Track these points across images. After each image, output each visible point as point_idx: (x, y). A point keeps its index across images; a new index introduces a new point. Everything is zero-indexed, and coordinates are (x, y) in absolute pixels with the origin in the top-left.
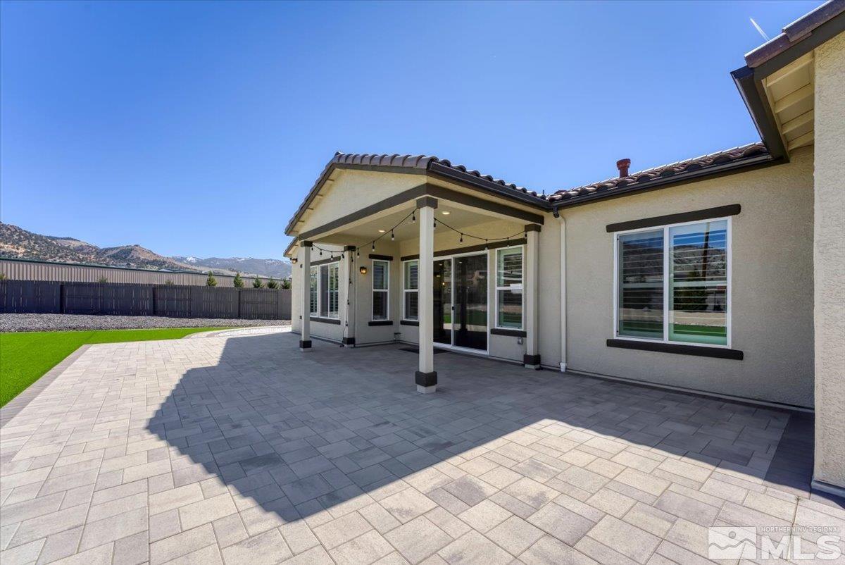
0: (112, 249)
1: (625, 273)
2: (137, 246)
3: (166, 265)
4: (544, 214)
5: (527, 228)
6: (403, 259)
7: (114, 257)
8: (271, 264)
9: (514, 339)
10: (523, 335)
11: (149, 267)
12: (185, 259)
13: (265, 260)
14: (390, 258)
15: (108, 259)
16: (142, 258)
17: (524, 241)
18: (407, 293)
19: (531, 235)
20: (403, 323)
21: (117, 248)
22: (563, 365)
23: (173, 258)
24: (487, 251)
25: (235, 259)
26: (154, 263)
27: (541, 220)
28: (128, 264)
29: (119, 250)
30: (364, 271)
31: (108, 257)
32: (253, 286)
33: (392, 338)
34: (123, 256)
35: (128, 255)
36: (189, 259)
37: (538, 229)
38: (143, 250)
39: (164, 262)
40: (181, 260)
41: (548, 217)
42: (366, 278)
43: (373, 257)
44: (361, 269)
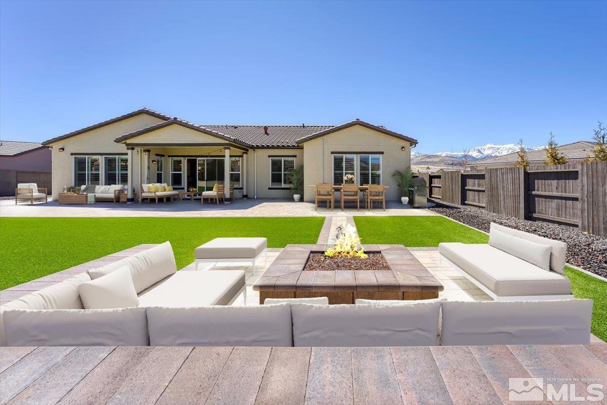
1: (273, 170)
4: (249, 149)
5: (244, 153)
6: (169, 156)
10: (242, 188)
14: (163, 156)
17: (242, 156)
18: (172, 174)
19: (245, 155)
22: (255, 197)
27: (247, 150)
30: (154, 163)
37: (247, 153)
41: (251, 150)
42: (154, 166)
43: (157, 155)
44: (153, 161)
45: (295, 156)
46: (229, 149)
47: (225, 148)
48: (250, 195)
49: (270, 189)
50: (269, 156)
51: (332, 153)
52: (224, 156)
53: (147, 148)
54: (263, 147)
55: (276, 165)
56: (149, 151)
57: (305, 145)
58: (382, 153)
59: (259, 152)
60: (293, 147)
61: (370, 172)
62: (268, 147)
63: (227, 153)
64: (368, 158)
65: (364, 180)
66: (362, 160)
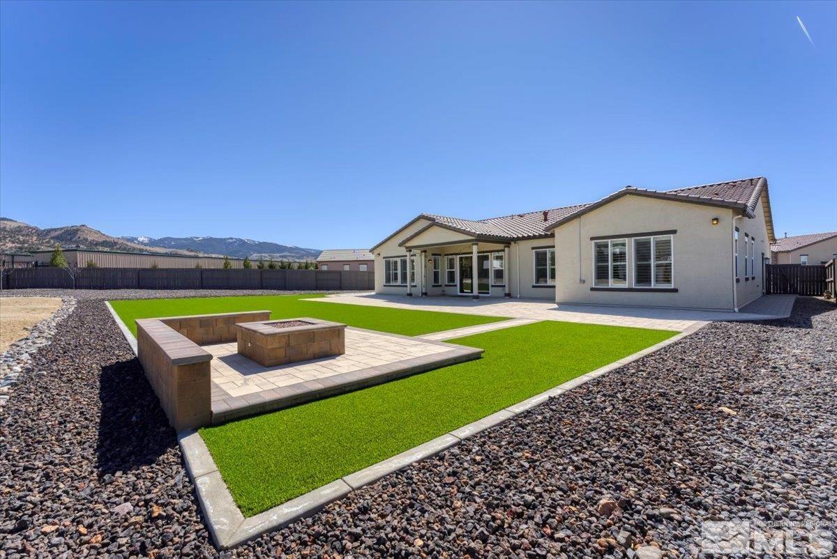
0: (55, 230)
1: (538, 265)
2: (84, 226)
3: (118, 246)
4: (510, 242)
5: (505, 247)
6: (446, 255)
7: (57, 238)
8: (231, 243)
9: (501, 288)
10: (504, 286)
11: (100, 249)
12: (136, 239)
14: (440, 255)
15: (52, 241)
16: (90, 239)
17: (504, 251)
18: (448, 271)
19: (506, 249)
20: (446, 286)
21: (61, 229)
22: (518, 296)
23: (123, 238)
24: (489, 254)
25: (191, 239)
26: (104, 244)
27: (507, 243)
28: (78, 246)
29: (63, 231)
30: (431, 262)
31: (52, 238)
32: (257, 268)
33: (441, 293)
34: (69, 237)
35: (75, 236)
36: (141, 239)
37: (509, 247)
38: (91, 231)
39: (116, 243)
40: (132, 240)
41: (512, 243)
42: (431, 265)
43: (433, 255)
44: (429, 260)
46: (477, 244)
47: (473, 244)
48: (513, 294)
49: (533, 287)
50: (533, 248)
51: (592, 239)
52: (472, 253)
53: (424, 249)
54: (524, 238)
55: (541, 259)
56: (425, 251)
57: (557, 231)
58: (674, 232)
59: (523, 244)
60: (546, 236)
61: (653, 262)
62: (529, 238)
63: (475, 249)
64: (649, 243)
65: (643, 274)
66: (638, 244)
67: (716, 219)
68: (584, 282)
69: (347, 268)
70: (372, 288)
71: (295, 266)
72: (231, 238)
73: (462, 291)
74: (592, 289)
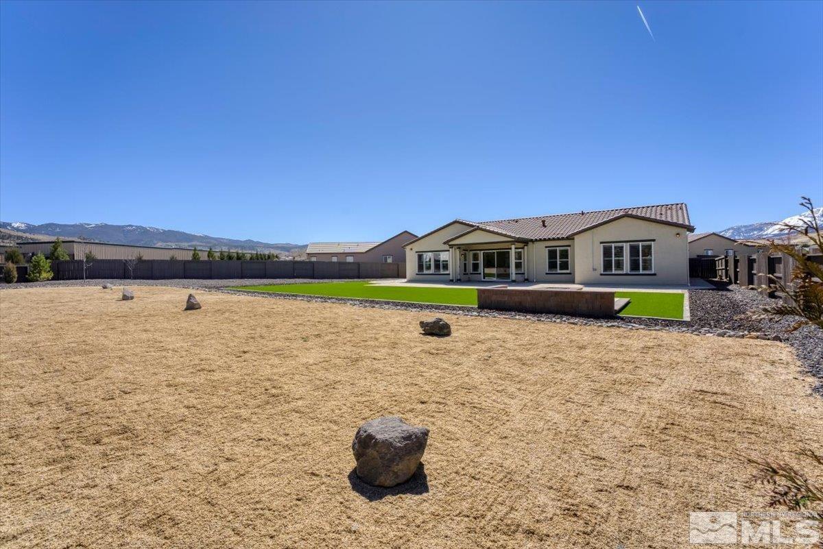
1: (550, 258)
4: (529, 243)
6: (472, 251)
10: (524, 274)
13: (123, 227)
14: (468, 251)
17: (523, 248)
18: (473, 263)
19: (526, 247)
20: (471, 274)
22: (535, 280)
27: (527, 244)
30: (463, 256)
33: (467, 279)
37: (528, 246)
42: (463, 258)
43: (464, 251)
45: (569, 246)
46: (514, 244)
47: (511, 244)
48: (531, 279)
49: (547, 274)
50: (546, 247)
51: (601, 243)
52: (510, 250)
53: (461, 246)
54: (540, 240)
55: (552, 254)
56: (459, 248)
57: (576, 237)
58: (654, 240)
59: (537, 244)
60: (567, 239)
61: (641, 258)
62: (545, 240)
63: (512, 247)
64: (639, 246)
65: (634, 265)
66: (632, 247)
67: (678, 234)
68: (596, 270)
69: (335, 259)
70: (405, 277)
71: (248, 256)
72: (131, 226)
73: (484, 278)
74: (601, 275)
